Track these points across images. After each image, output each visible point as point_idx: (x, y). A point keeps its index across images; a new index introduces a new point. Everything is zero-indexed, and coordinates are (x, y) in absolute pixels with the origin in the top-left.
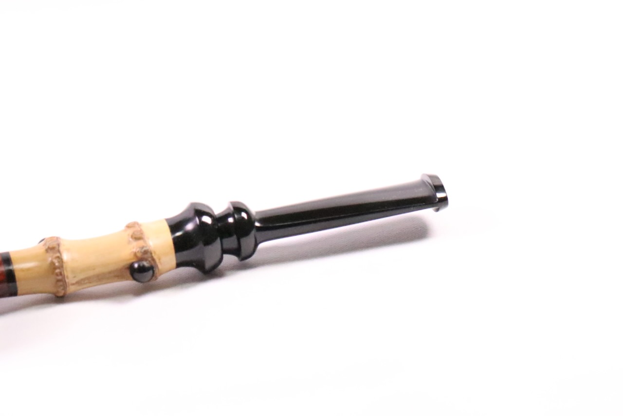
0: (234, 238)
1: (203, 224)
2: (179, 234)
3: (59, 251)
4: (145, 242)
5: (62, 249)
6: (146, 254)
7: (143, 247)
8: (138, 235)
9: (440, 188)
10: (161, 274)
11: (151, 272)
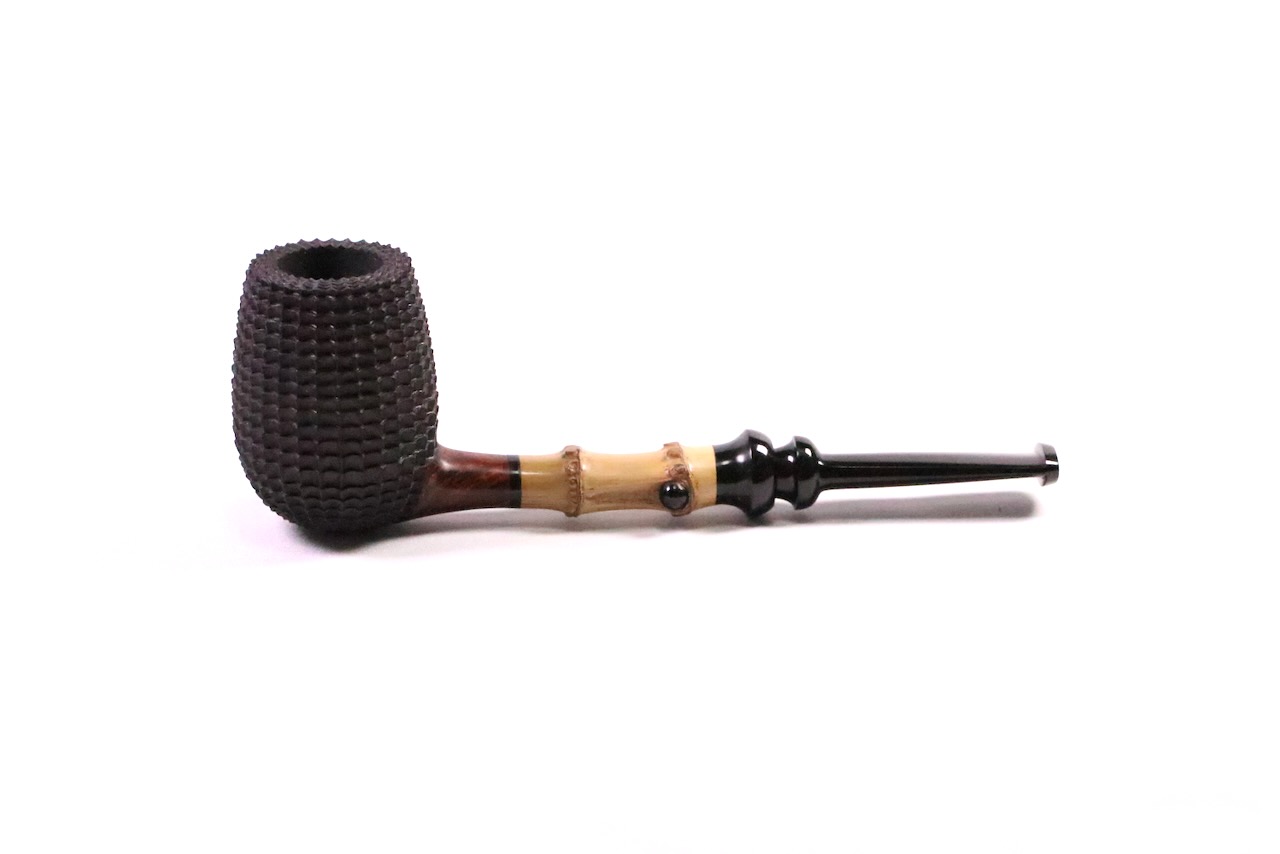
0: (791, 479)
1: (757, 455)
2: (726, 463)
3: (578, 458)
4: (682, 460)
5: (581, 456)
6: (682, 474)
7: (679, 465)
8: (676, 452)
9: (1054, 458)
10: (696, 508)
11: (684, 499)
